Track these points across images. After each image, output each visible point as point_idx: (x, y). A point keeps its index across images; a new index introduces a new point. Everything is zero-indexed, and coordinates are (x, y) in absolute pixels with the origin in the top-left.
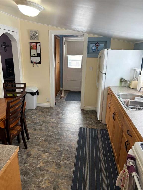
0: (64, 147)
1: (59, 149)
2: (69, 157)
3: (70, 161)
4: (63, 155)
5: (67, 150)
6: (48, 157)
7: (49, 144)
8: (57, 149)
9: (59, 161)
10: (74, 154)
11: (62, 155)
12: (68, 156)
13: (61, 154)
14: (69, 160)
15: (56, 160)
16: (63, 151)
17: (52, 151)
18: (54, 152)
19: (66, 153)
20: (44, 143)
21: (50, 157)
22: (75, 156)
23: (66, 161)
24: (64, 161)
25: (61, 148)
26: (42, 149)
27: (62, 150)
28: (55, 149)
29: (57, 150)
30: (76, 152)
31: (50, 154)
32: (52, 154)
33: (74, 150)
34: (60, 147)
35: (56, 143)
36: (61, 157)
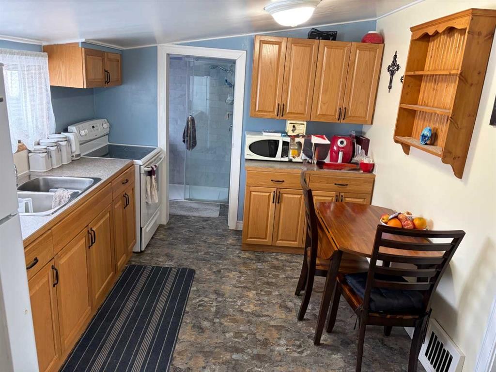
0: (213, 325)
1: (226, 322)
2: (200, 305)
3: (198, 300)
4: (213, 309)
5: (206, 319)
6: (242, 305)
7: (255, 334)
8: (229, 322)
9: (220, 299)
10: (188, 312)
11: (215, 309)
12: (202, 308)
13: (217, 312)
14: (200, 301)
15: (225, 300)
16: (215, 317)
17: (239, 316)
18: (234, 315)
19: (206, 315)
20: (267, 335)
21: (239, 304)
22: (186, 309)
23: (206, 299)
24: (209, 299)
25: (221, 324)
26: (265, 320)
27: (218, 320)
28: (235, 321)
29: (229, 319)
30: (184, 316)
31: (242, 311)
32: (238, 311)
33: (188, 321)
34: (223, 326)
35: (236, 338)
36: (217, 306)
